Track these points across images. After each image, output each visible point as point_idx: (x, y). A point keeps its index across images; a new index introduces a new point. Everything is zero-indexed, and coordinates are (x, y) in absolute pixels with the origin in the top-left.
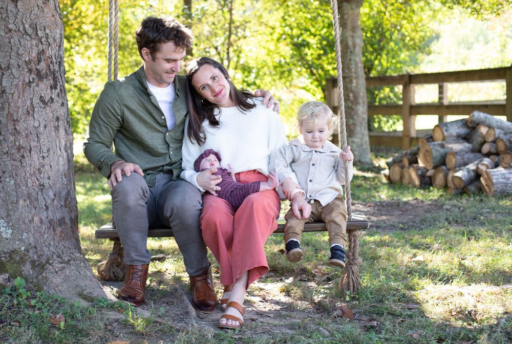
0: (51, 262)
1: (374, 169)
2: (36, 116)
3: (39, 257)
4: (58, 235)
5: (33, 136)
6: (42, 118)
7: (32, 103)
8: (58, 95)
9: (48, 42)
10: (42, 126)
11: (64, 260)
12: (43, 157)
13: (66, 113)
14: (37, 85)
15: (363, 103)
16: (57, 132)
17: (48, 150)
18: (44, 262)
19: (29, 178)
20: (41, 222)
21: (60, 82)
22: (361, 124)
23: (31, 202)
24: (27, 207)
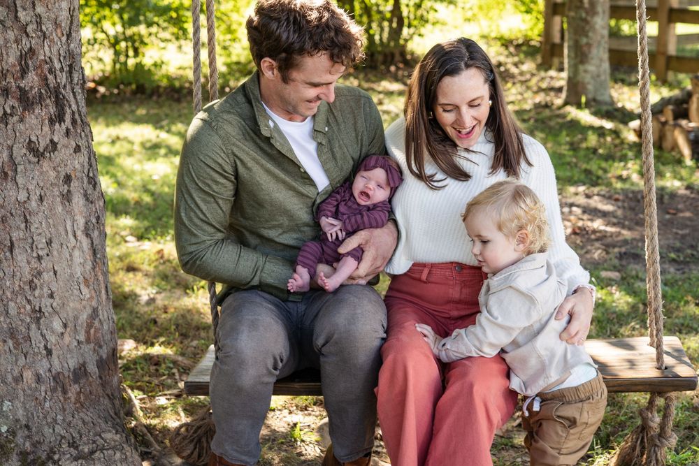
0: (56, 457)
1: (616, 113)
2: (20, 180)
3: (34, 445)
4: (73, 400)
5: (17, 219)
6: (34, 182)
7: (11, 156)
8: (68, 132)
9: (41, 31)
10: (34, 198)
11: (82, 451)
12: (39, 258)
13: (86, 164)
14: (21, 120)
15: (604, 12)
16: (67, 204)
17: (49, 243)
18: (44, 457)
19: (11, 300)
20: (38, 378)
21: (70, 106)
22: (599, 43)
23: (17, 345)
24: (8, 353)
